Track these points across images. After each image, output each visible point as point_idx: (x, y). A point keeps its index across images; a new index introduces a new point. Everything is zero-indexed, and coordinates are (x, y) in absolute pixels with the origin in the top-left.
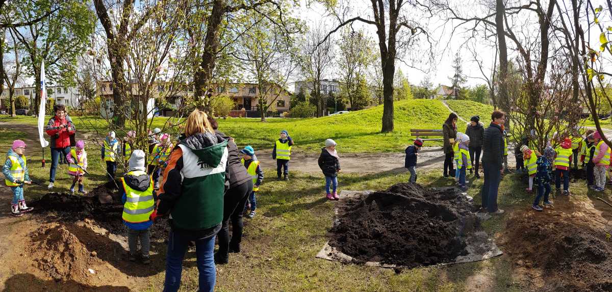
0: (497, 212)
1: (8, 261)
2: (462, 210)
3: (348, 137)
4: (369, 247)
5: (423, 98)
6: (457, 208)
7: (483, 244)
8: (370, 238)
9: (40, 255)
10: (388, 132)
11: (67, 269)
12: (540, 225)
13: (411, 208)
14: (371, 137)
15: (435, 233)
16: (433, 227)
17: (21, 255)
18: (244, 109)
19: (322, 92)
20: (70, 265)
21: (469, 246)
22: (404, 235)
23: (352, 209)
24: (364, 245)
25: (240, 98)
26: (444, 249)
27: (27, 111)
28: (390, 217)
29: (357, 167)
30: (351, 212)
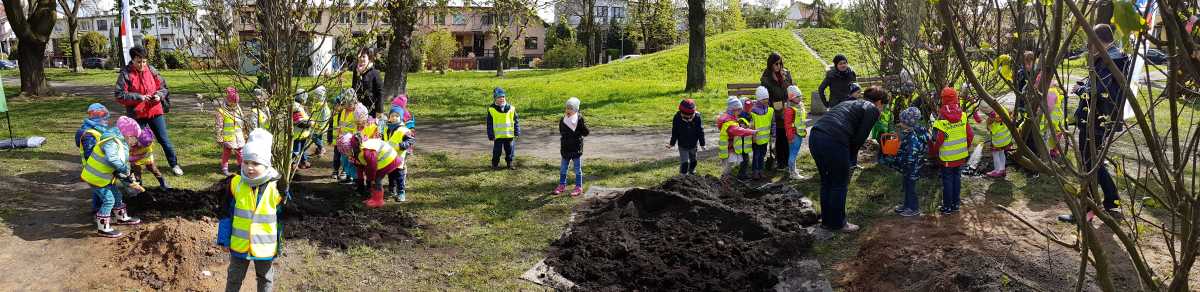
0: (845, 228)
1: (85, 276)
2: (785, 223)
3: (627, 101)
4: (603, 270)
5: (761, 26)
6: (776, 219)
7: (809, 282)
8: (609, 257)
9: (132, 263)
10: (696, 91)
11: (171, 273)
12: (916, 253)
13: (693, 218)
14: (665, 99)
15: (723, 258)
16: (722, 248)
17: (105, 266)
18: (472, 55)
19: (597, 20)
20: (176, 268)
21: (783, 284)
22: (668, 257)
23: (594, 214)
24: (597, 267)
25: (468, 34)
26: (732, 286)
27: (104, 61)
28: (653, 228)
29: (630, 151)
30: (593, 218)
